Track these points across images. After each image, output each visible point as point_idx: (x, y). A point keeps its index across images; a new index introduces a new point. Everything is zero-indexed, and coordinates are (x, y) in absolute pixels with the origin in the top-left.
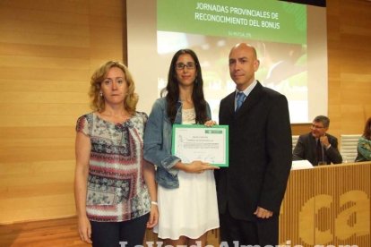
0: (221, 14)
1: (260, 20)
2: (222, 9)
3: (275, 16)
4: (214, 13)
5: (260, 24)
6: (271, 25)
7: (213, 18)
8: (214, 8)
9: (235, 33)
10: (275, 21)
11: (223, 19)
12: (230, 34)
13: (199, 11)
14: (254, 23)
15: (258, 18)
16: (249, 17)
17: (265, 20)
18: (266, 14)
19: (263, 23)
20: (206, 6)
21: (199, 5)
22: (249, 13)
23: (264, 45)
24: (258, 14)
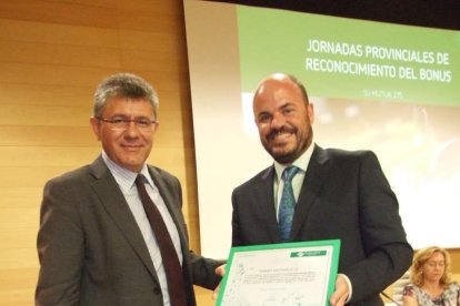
0: (351, 58)
1: (416, 66)
2: (352, 50)
3: (444, 58)
4: (338, 58)
5: (417, 74)
6: (436, 75)
7: (338, 67)
8: (338, 49)
9: (375, 93)
10: (442, 68)
11: (353, 68)
12: (366, 93)
13: (313, 55)
14: (407, 73)
15: (413, 64)
16: (398, 63)
17: (426, 66)
18: (427, 57)
19: (423, 74)
20: (325, 46)
21: (312, 43)
22: (399, 55)
23: (424, 111)
24: (414, 56)
